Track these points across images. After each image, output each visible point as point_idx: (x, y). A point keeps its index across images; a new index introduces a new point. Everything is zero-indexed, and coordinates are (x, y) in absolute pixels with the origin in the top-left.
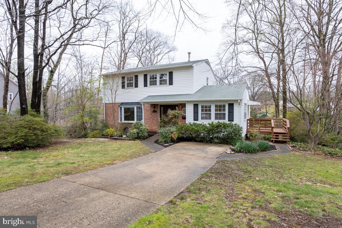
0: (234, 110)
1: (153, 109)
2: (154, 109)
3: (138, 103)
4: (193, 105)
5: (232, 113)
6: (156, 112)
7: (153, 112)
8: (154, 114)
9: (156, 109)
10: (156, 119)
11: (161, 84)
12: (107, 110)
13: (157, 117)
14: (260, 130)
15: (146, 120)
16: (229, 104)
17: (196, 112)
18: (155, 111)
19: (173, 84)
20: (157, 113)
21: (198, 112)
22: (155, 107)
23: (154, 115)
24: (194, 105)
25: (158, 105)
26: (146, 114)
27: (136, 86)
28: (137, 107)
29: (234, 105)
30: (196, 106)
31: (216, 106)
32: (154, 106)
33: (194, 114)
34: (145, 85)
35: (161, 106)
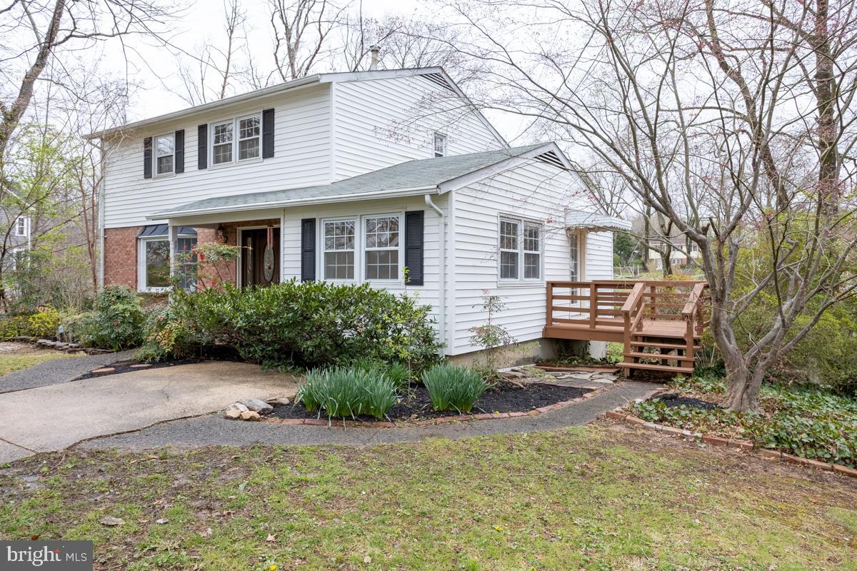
0: (425, 239)
4: (301, 222)
5: (419, 251)
11: (243, 156)
12: (111, 250)
14: (598, 327)
16: (409, 215)
17: (309, 251)
19: (276, 155)
24: (305, 222)
25: (234, 229)
27: (180, 168)
29: (425, 216)
30: (308, 228)
31: (370, 225)
32: (221, 233)
33: (302, 258)
34: (202, 164)
35: (246, 234)
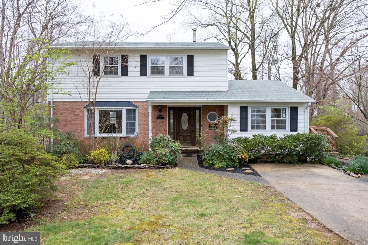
0: (299, 116)
1: (157, 113)
2: (160, 114)
3: (128, 103)
4: (239, 108)
5: (295, 121)
6: (163, 118)
7: (158, 118)
8: (159, 121)
9: (162, 114)
10: (163, 129)
11: (172, 73)
12: (58, 114)
13: (164, 126)
15: (143, 132)
16: (292, 108)
17: (244, 119)
18: (160, 117)
19: (194, 75)
20: (164, 120)
21: (246, 119)
22: (160, 111)
23: (160, 123)
25: (166, 106)
26: (144, 121)
28: (127, 110)
29: (298, 108)
30: (244, 110)
31: (273, 110)
32: (160, 108)
33: (241, 122)
34: (143, 73)
35: (171, 108)
